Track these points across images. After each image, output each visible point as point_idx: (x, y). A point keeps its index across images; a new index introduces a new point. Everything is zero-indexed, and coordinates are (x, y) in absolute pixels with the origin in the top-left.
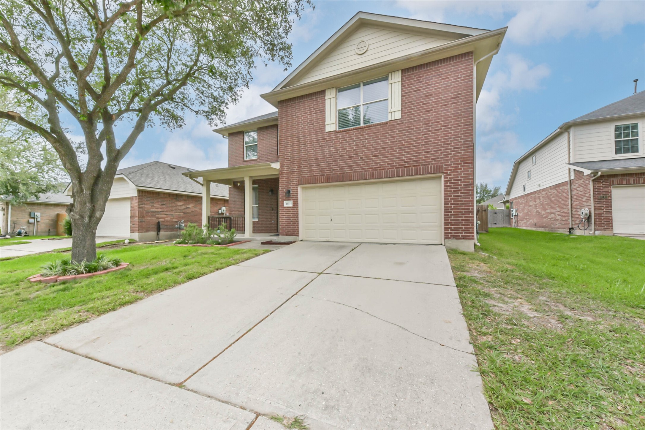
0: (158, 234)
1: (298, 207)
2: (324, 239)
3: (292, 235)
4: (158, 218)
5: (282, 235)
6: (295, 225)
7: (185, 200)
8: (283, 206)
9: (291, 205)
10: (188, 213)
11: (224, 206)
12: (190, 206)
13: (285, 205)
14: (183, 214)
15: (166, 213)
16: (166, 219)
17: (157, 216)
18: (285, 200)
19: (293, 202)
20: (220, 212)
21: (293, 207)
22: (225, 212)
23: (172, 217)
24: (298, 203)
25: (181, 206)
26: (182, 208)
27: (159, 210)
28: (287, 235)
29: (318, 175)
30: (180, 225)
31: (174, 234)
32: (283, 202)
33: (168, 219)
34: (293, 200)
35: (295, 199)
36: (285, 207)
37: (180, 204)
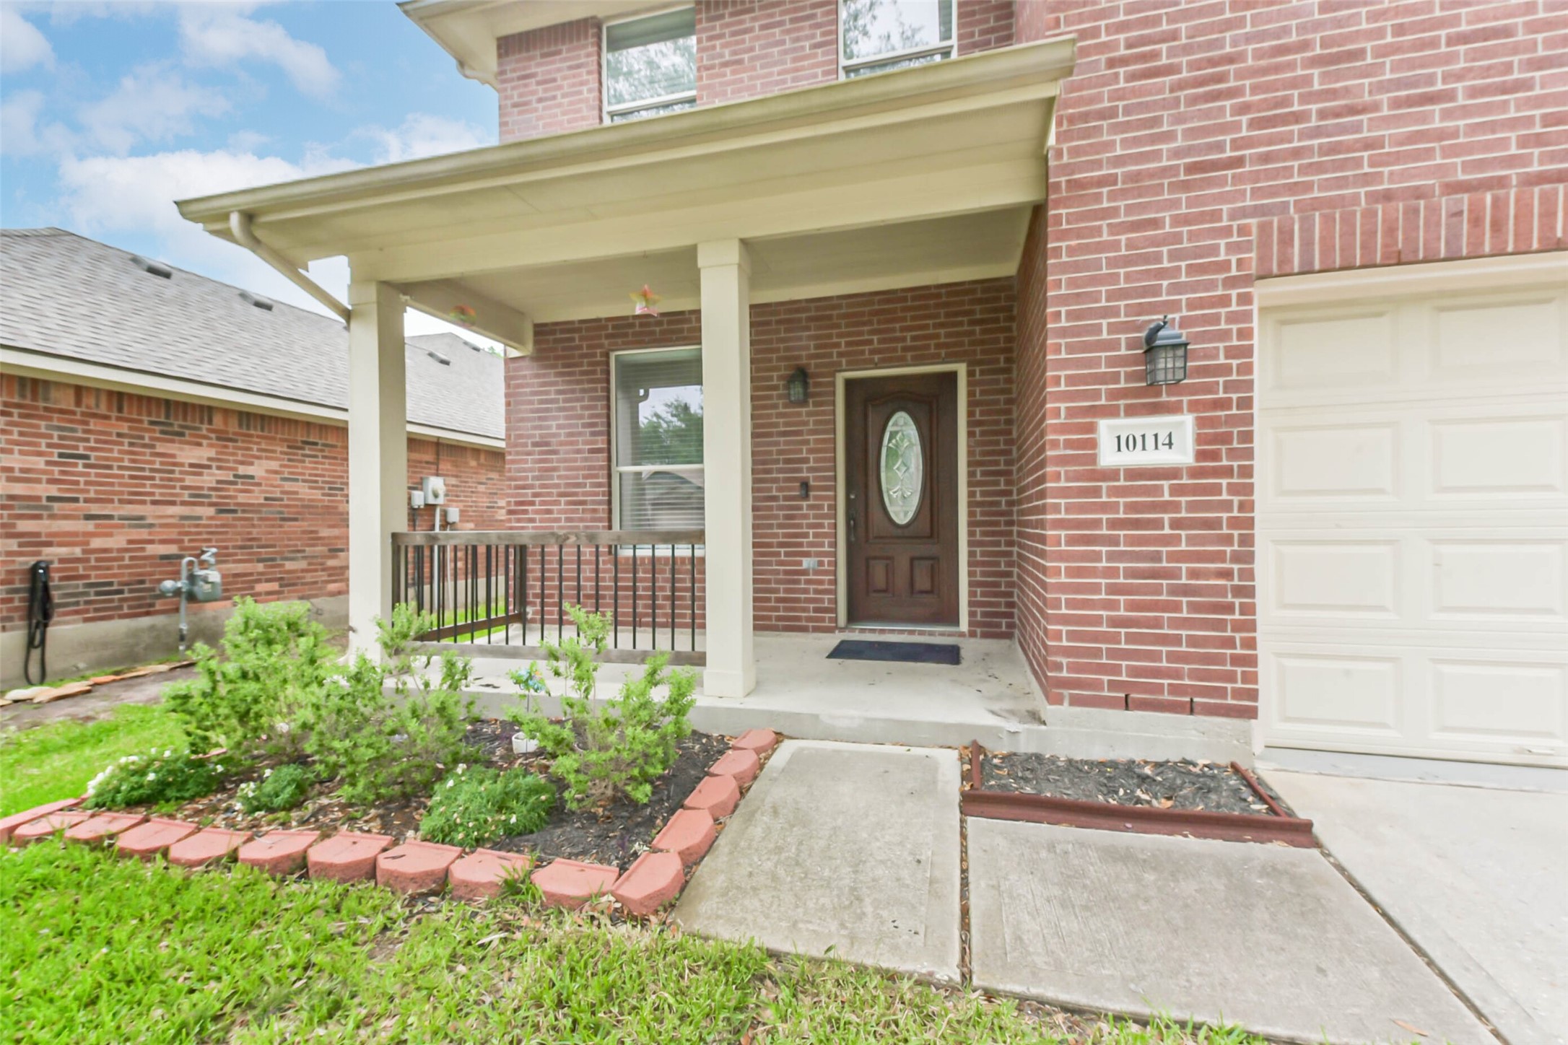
0: (36, 641)
1: (1247, 472)
2: (1501, 747)
3: (1191, 709)
4: (35, 541)
5: (1075, 701)
6: (1220, 625)
7: (223, 437)
8: (1093, 459)
9: (1183, 455)
10: (247, 508)
11: (437, 475)
12: (257, 470)
13: (1108, 457)
14: (211, 511)
15: (95, 509)
16: (96, 543)
17: (24, 526)
18: (1111, 412)
19: (1201, 422)
20: (419, 499)
21: (1195, 473)
22: (441, 501)
23: (143, 534)
24: (1247, 437)
25: (198, 468)
26: (208, 479)
27: (44, 490)
28: (1127, 704)
29: (1502, 182)
30: (192, 578)
31: (152, 628)
32: (1091, 428)
33: (117, 541)
34: (1194, 407)
35: (1223, 404)
36: (1112, 474)
37: (188, 454)
